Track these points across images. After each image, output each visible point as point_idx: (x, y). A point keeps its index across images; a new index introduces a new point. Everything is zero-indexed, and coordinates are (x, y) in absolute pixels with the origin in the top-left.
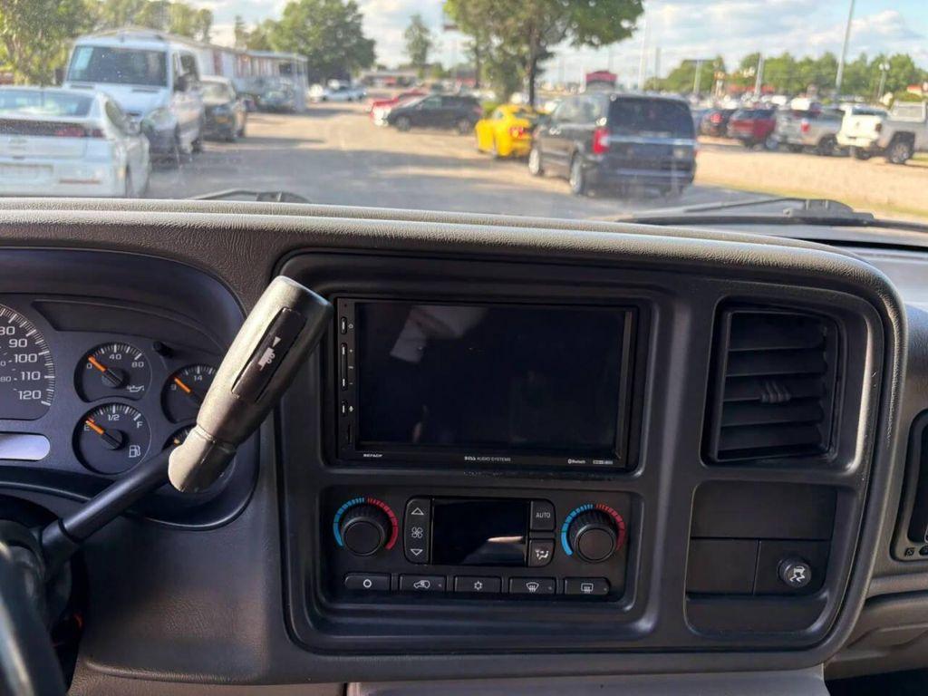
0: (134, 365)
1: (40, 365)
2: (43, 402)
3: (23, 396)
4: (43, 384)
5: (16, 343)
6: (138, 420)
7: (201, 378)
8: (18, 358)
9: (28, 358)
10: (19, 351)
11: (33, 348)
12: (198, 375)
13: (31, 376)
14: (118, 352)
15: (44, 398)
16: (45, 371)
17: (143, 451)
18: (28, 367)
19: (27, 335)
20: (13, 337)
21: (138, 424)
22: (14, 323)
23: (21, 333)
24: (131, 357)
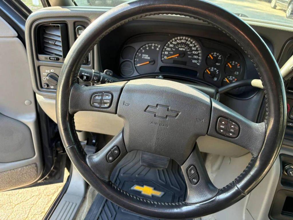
0: (219, 58)
1: (198, 55)
2: (197, 64)
3: (193, 61)
4: (198, 59)
5: (193, 49)
6: (218, 72)
7: (234, 64)
8: (193, 52)
9: (196, 53)
10: (194, 50)
11: (197, 50)
12: (233, 64)
13: (195, 57)
14: (216, 54)
15: (198, 62)
16: (199, 56)
17: (218, 79)
18: (195, 55)
19: (196, 47)
20: (193, 47)
21: (217, 73)
22: (194, 44)
23: (195, 46)
24: (218, 56)
